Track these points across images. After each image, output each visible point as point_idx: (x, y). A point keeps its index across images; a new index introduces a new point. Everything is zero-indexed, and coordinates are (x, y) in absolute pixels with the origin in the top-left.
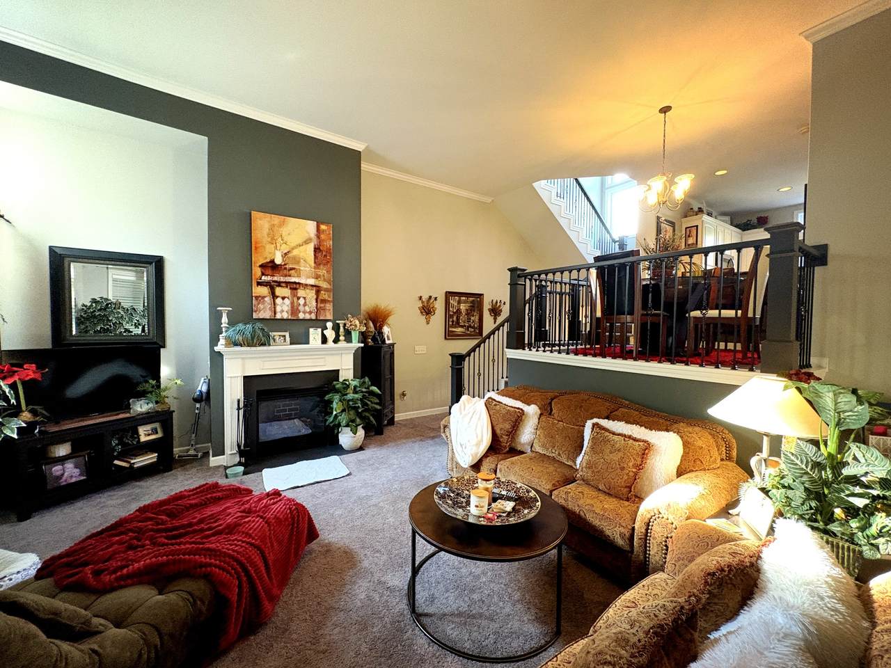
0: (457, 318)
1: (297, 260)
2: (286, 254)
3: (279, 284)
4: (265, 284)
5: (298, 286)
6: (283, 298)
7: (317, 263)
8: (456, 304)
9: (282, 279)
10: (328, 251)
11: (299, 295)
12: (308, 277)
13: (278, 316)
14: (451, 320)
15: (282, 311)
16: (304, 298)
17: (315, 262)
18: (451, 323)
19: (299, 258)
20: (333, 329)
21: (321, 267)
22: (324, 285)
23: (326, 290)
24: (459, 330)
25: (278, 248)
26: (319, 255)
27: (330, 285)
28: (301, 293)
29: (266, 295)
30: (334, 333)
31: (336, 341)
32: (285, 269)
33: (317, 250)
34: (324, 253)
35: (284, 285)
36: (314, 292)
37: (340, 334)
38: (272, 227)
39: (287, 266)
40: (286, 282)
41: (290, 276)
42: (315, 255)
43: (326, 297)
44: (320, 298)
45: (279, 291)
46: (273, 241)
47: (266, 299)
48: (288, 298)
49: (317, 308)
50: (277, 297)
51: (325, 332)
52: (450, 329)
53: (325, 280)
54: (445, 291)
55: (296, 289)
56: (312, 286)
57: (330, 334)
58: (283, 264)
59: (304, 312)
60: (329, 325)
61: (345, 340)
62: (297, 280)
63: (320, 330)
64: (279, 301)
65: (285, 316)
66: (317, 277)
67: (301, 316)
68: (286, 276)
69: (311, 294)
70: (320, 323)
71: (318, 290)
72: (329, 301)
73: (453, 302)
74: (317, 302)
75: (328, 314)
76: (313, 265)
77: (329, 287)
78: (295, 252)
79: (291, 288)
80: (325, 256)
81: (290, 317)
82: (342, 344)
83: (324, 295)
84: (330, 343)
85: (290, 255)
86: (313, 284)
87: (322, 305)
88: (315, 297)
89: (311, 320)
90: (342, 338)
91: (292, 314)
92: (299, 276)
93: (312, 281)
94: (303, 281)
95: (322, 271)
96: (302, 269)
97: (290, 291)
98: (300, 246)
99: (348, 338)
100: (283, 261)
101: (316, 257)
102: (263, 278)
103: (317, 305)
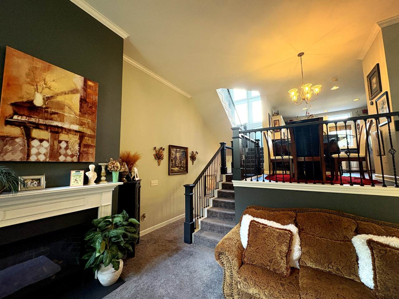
0: (175, 161)
1: (61, 106)
2: (48, 98)
3: (37, 126)
4: (17, 123)
5: (60, 130)
6: (41, 141)
7: (83, 112)
8: (174, 153)
9: (41, 121)
10: (94, 104)
11: (61, 138)
12: (72, 123)
13: (33, 158)
14: (172, 163)
15: (39, 154)
16: (67, 142)
17: (80, 111)
18: (172, 165)
19: (64, 105)
20: (95, 170)
21: (87, 116)
22: (88, 132)
23: (90, 136)
24: (176, 169)
25: (40, 90)
26: (85, 105)
27: (94, 132)
28: (63, 137)
29: (17, 135)
30: (96, 174)
31: (98, 181)
32: (47, 112)
33: (83, 101)
34: (90, 105)
35: (43, 127)
36: (78, 137)
37: (102, 174)
38: (33, 70)
39: (49, 110)
40: (45, 125)
41: (51, 119)
42: (81, 105)
43: (90, 142)
44: (84, 142)
45: (35, 133)
46: (33, 82)
47: (17, 140)
48: (48, 141)
49: (79, 151)
50: (34, 139)
51: (87, 173)
52: (172, 169)
53: (89, 128)
54: (169, 145)
55: (58, 133)
56: (76, 131)
57: (92, 175)
58: (44, 107)
59: (66, 155)
60: (92, 167)
61: (106, 180)
62: (59, 124)
63: (82, 172)
64: (35, 143)
65: (42, 158)
66: (81, 124)
67: (62, 159)
68: (46, 119)
69: (74, 140)
70: (83, 166)
71: (82, 136)
72: (92, 146)
73: (173, 151)
74: (80, 146)
75: (90, 157)
76: (78, 113)
77: (93, 133)
78: (60, 99)
79: (51, 132)
80: (91, 107)
81: (48, 160)
82: (104, 184)
83: (87, 140)
84: (92, 184)
85: (53, 100)
86: (77, 130)
87: (85, 149)
88: (78, 141)
89: (72, 163)
90: (103, 178)
91: (51, 157)
92: (62, 121)
93: (76, 127)
94: (66, 126)
95: (87, 120)
96: (66, 115)
97: (50, 134)
98: (65, 94)
99: (109, 178)
100: (44, 104)
101: (81, 107)
102: (15, 117)
103: (80, 149)
